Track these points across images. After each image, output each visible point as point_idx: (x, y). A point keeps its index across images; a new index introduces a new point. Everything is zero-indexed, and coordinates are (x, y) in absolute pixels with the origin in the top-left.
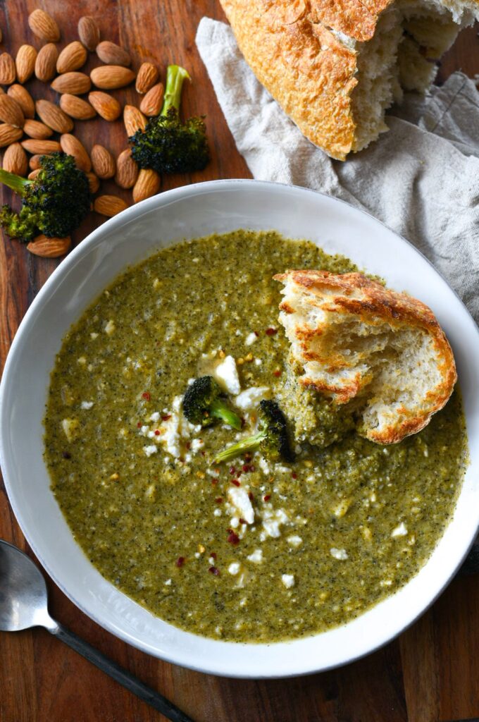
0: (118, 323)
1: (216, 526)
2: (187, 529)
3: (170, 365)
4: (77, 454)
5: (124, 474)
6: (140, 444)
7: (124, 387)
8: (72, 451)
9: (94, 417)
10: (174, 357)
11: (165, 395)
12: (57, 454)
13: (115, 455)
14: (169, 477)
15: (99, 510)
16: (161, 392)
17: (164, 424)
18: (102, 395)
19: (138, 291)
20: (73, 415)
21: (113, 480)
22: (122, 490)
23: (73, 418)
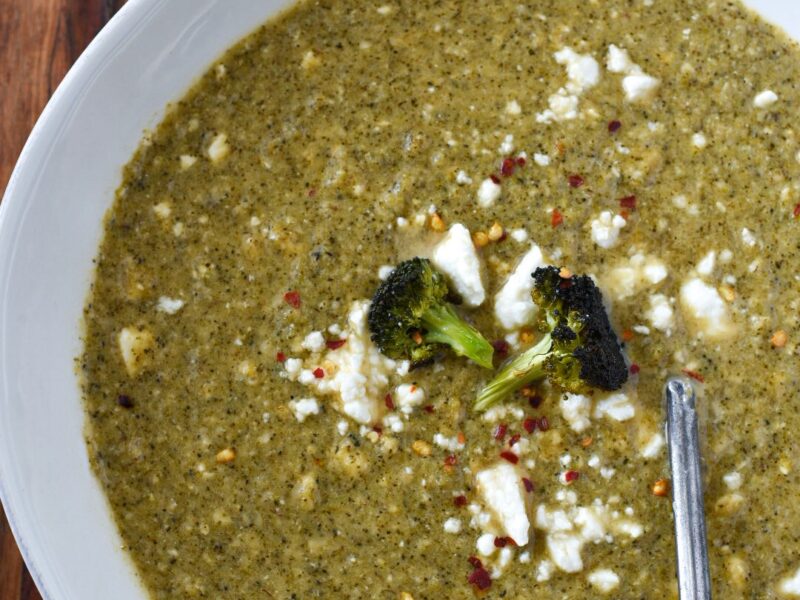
0: (235, 140)
1: (446, 553)
2: (380, 561)
3: (340, 239)
4: (147, 401)
5: (246, 452)
6: (282, 395)
7: (246, 278)
8: (137, 395)
9: (184, 332)
10: (346, 222)
11: (331, 299)
12: (105, 396)
13: (229, 412)
14: (347, 461)
15: (190, 518)
16: (323, 292)
17: (333, 357)
18: (200, 290)
19: (273, 74)
20: (142, 322)
21: (224, 462)
22: (241, 483)
23: (141, 329)
